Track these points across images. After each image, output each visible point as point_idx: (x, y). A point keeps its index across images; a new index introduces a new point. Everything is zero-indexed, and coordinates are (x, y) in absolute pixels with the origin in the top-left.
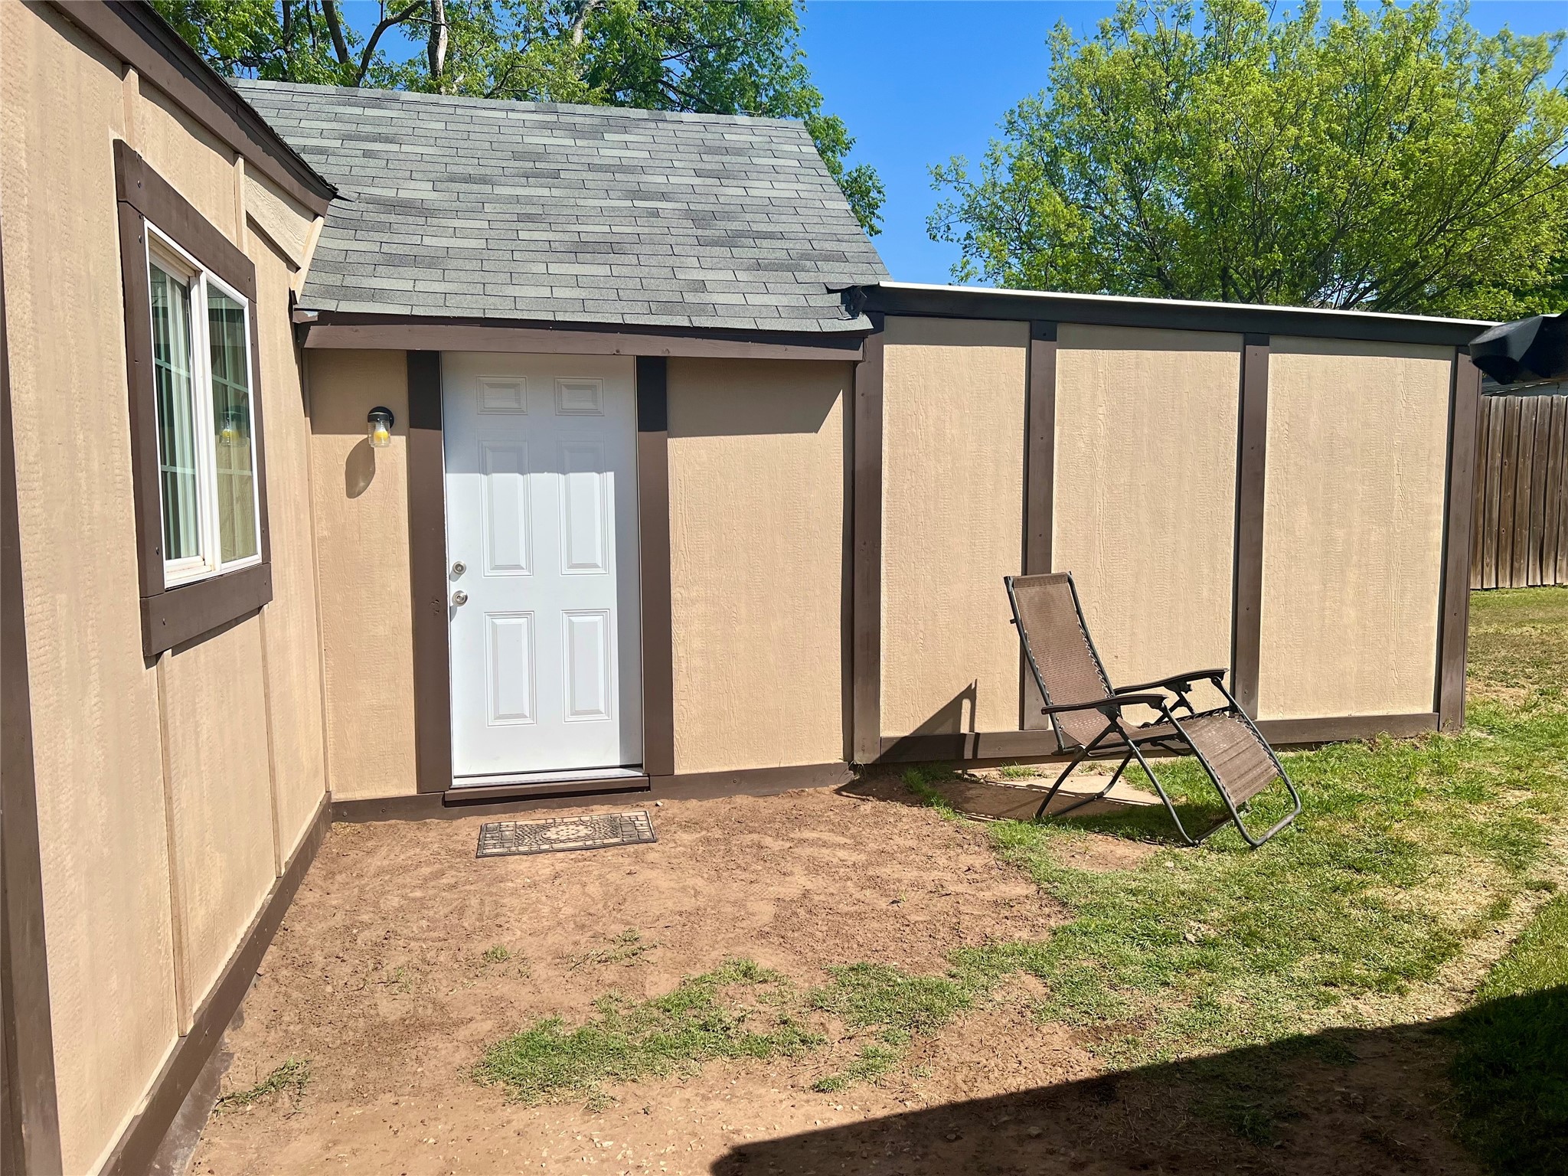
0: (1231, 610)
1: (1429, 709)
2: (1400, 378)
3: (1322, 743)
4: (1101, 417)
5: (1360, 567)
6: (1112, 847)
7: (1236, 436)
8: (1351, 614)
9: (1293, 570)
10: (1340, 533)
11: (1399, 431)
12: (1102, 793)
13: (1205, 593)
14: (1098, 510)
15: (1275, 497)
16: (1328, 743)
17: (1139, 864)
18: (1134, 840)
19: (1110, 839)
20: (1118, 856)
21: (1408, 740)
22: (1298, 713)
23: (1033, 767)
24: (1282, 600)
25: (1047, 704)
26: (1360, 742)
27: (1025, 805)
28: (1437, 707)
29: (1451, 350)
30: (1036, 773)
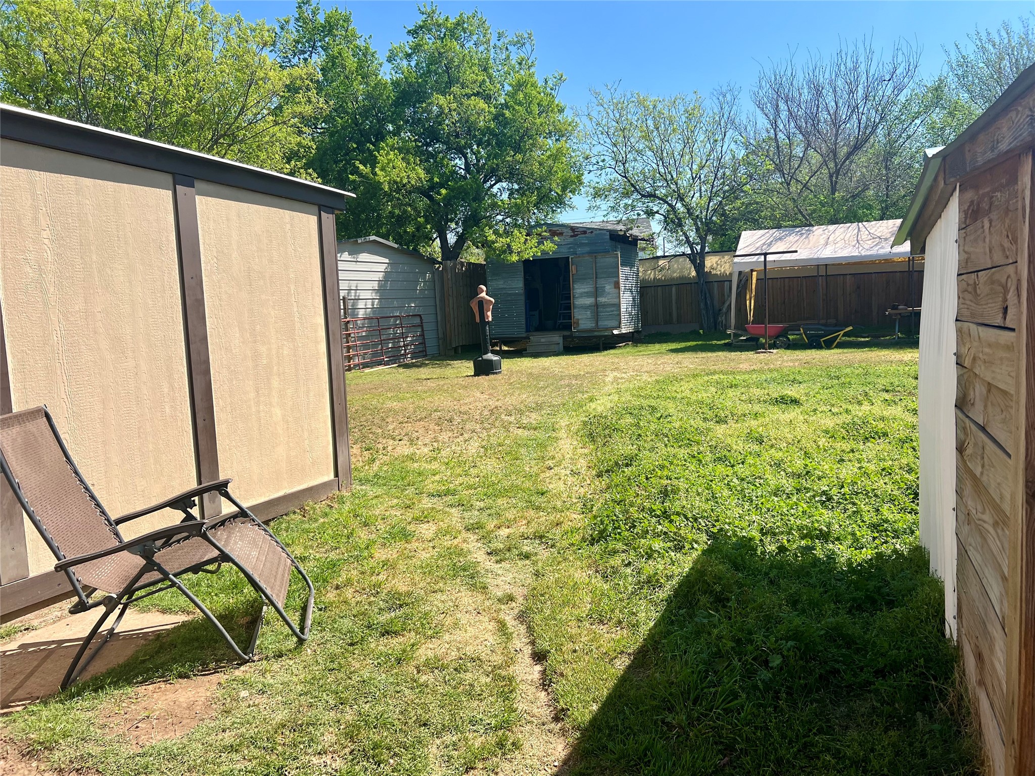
0: (190, 423)
1: (331, 476)
2: (288, 226)
3: (270, 520)
4: (46, 241)
5: (279, 375)
6: (171, 696)
7: (177, 267)
8: (277, 412)
9: (234, 383)
10: (263, 349)
11: (292, 268)
12: (113, 629)
13: (168, 410)
14: (55, 338)
15: (214, 321)
16: (273, 519)
17: (214, 706)
18: (188, 677)
19: (163, 685)
20: (185, 705)
21: (323, 503)
22: (251, 500)
23: (16, 623)
24: (229, 409)
25: (59, 559)
26: (294, 513)
27: (31, 674)
28: (336, 475)
29: (316, 208)
30: (23, 628)
